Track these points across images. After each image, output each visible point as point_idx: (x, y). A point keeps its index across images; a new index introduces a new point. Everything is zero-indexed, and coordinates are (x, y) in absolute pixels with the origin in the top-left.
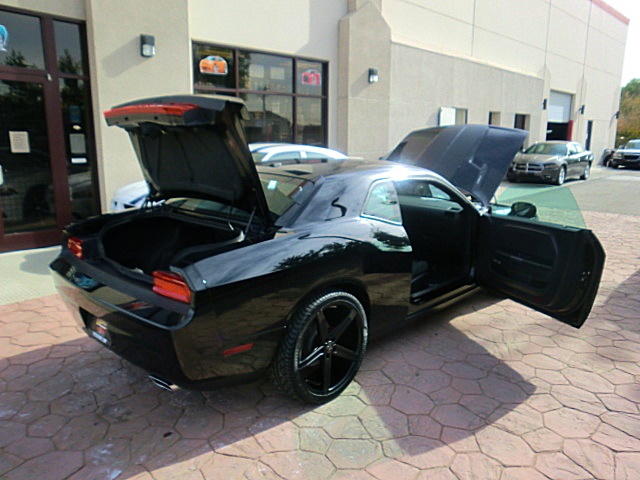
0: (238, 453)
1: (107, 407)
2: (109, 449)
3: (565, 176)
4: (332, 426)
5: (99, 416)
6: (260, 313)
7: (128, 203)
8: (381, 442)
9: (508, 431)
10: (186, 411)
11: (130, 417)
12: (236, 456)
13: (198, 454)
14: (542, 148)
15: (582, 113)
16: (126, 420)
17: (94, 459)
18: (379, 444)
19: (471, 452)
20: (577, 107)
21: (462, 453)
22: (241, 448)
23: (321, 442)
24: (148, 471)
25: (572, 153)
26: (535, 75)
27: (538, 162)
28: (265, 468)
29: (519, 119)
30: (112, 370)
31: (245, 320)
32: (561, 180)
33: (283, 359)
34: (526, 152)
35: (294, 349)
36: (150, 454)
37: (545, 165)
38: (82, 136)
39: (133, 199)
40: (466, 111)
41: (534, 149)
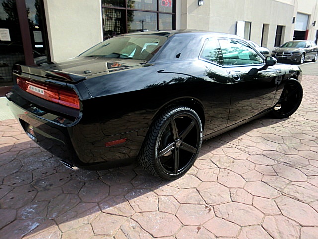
0: (117, 212)
1: (38, 181)
2: (34, 209)
3: (304, 59)
4: (180, 195)
5: (32, 186)
6: (134, 122)
8: (213, 206)
10: (86, 184)
11: (51, 187)
12: (116, 215)
13: (91, 213)
14: (291, 44)
15: (314, 26)
16: (48, 189)
17: (23, 215)
18: (212, 208)
19: (275, 214)
20: (311, 22)
21: (269, 215)
22: (119, 209)
23: (173, 205)
24: (57, 224)
25: (308, 47)
26: (289, 3)
27: (289, 52)
28: (134, 223)
29: (279, 29)
30: (46, 158)
31: (124, 126)
32: (302, 61)
33: (147, 150)
34: (282, 47)
35: (155, 143)
36: (59, 212)
37: (293, 53)
38: (40, 32)
40: (251, 23)
41: (287, 45)
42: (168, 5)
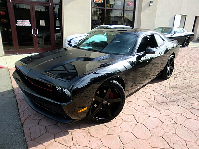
7: (69, 40)
9: (156, 109)
38: (59, 21)
39: (70, 39)
40: (186, 16)
42: (131, 6)
